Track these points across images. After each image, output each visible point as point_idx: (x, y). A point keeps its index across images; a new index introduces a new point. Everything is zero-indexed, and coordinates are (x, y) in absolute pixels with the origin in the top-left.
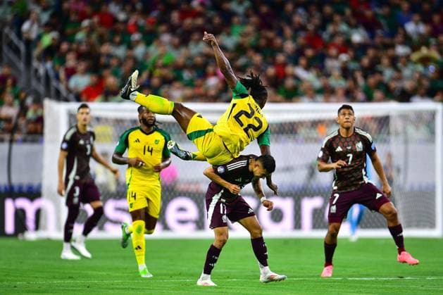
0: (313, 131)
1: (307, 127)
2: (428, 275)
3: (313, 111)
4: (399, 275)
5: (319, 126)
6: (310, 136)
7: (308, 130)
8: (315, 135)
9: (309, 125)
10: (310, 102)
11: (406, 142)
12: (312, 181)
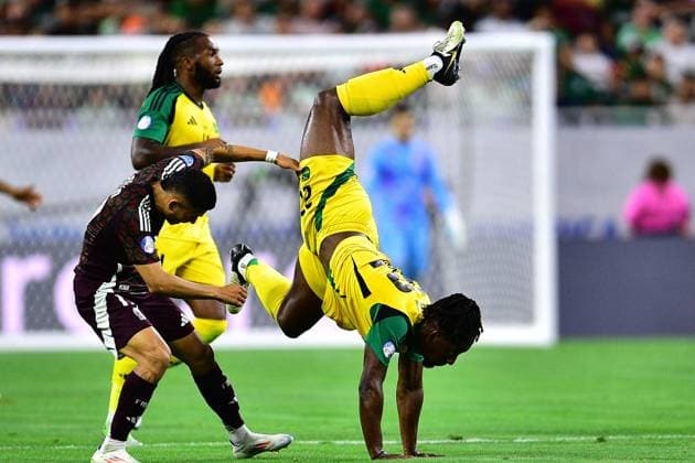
0: (250, 100)
1: (237, 89)
2: (519, 432)
3: (250, 54)
4: (454, 434)
5: (266, 86)
6: (246, 110)
7: (239, 99)
8: (256, 110)
9: (243, 86)
10: (243, 33)
11: (467, 124)
12: (249, 217)
